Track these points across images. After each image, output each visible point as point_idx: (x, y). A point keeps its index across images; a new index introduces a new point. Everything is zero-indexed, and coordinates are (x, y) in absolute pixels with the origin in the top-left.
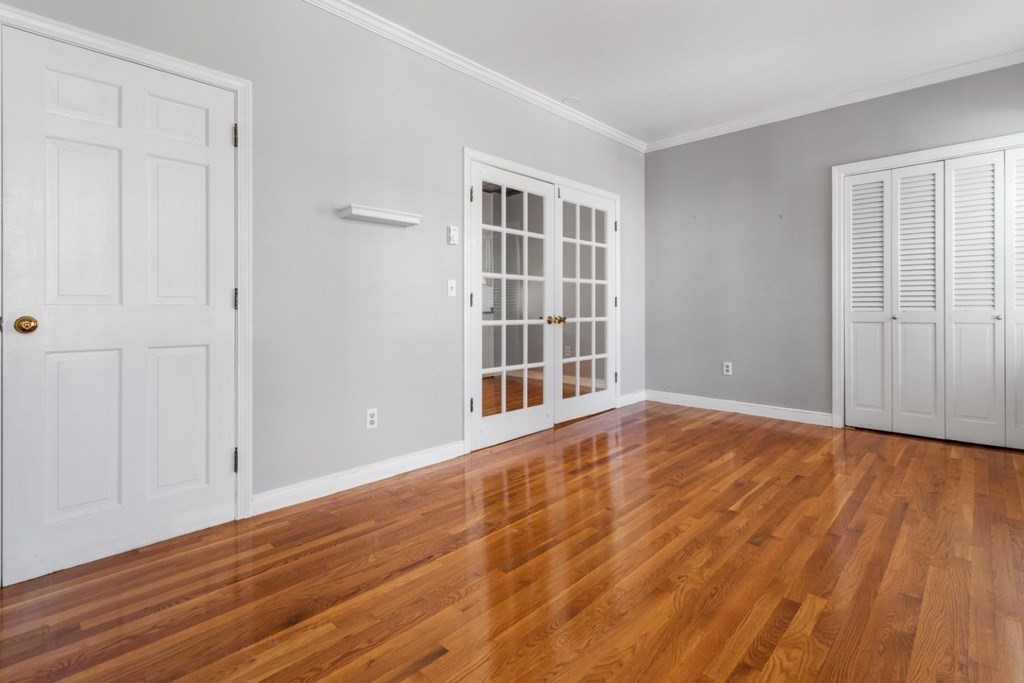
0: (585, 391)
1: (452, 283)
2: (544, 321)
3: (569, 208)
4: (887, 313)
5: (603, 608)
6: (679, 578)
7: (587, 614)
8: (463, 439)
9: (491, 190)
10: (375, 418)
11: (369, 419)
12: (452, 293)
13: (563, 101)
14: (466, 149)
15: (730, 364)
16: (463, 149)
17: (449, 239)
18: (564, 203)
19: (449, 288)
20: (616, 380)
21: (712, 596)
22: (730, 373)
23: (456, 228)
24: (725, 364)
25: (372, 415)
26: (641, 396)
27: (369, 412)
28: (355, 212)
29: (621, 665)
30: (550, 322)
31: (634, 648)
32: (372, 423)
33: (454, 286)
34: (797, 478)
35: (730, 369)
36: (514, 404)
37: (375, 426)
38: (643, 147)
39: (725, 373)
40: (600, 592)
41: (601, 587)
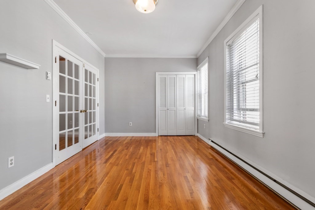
0: (90, 136)
1: (48, 96)
2: (79, 112)
3: (86, 71)
4: (166, 108)
5: (153, 196)
6: (162, 181)
7: (151, 200)
8: (52, 162)
9: (62, 59)
10: (13, 162)
11: (10, 162)
12: (48, 101)
13: (86, 33)
14: (53, 40)
15: (131, 123)
16: (52, 40)
17: (47, 77)
18: (85, 69)
19: (47, 99)
20: (98, 131)
21: (172, 182)
22: (131, 125)
23: (50, 73)
24: (130, 123)
25: (11, 160)
26: (104, 135)
27: (10, 159)
28: (8, 57)
29: (171, 207)
30: (81, 112)
31: (169, 201)
32: (11, 164)
33: (49, 97)
34: (161, 149)
35: (131, 124)
36: (70, 144)
37: (13, 165)
38: (104, 55)
39: (130, 125)
40: (148, 192)
41: (147, 191)
